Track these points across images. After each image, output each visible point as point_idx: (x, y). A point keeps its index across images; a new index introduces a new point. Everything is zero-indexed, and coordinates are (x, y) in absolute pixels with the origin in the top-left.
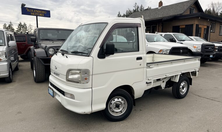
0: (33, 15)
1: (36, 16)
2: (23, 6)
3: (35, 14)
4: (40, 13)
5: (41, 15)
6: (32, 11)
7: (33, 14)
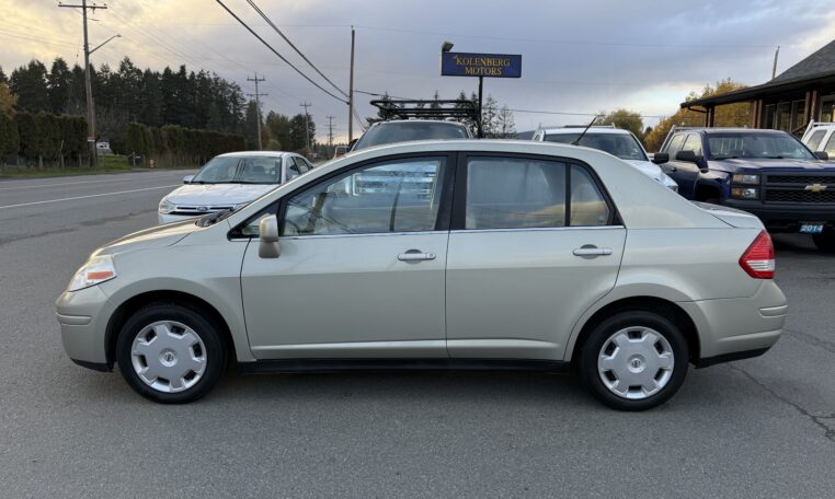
0: (470, 75)
1: (478, 78)
2: (447, 48)
3: (476, 71)
4: (491, 67)
5: (493, 72)
6: (469, 62)
7: (472, 71)
